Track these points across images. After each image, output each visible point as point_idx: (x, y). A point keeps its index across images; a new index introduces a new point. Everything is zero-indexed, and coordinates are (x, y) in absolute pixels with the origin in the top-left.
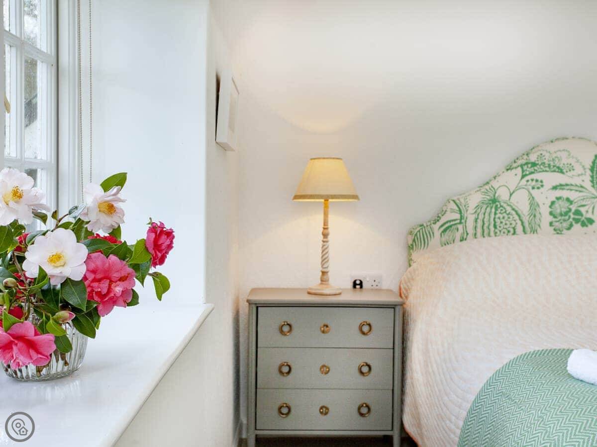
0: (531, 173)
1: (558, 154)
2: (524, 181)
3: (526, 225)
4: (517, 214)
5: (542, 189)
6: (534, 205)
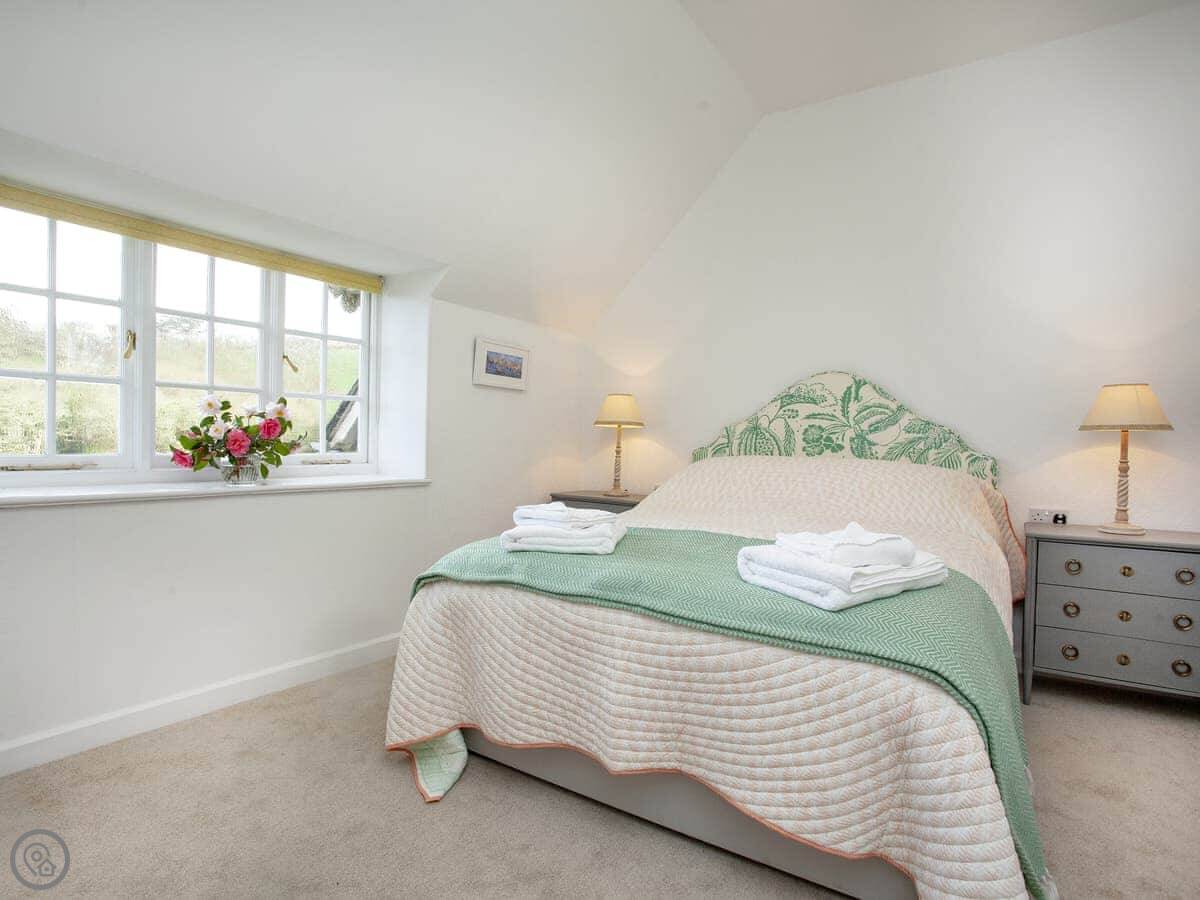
0: (788, 404)
1: (814, 387)
2: (781, 412)
3: (782, 449)
4: (774, 439)
5: (797, 419)
6: (789, 432)
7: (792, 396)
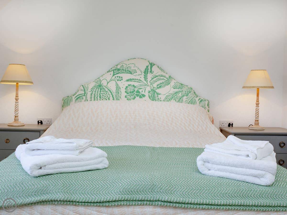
0: (117, 74)
1: (130, 65)
4: (110, 92)
5: (122, 81)
6: (118, 88)
7: (119, 70)
